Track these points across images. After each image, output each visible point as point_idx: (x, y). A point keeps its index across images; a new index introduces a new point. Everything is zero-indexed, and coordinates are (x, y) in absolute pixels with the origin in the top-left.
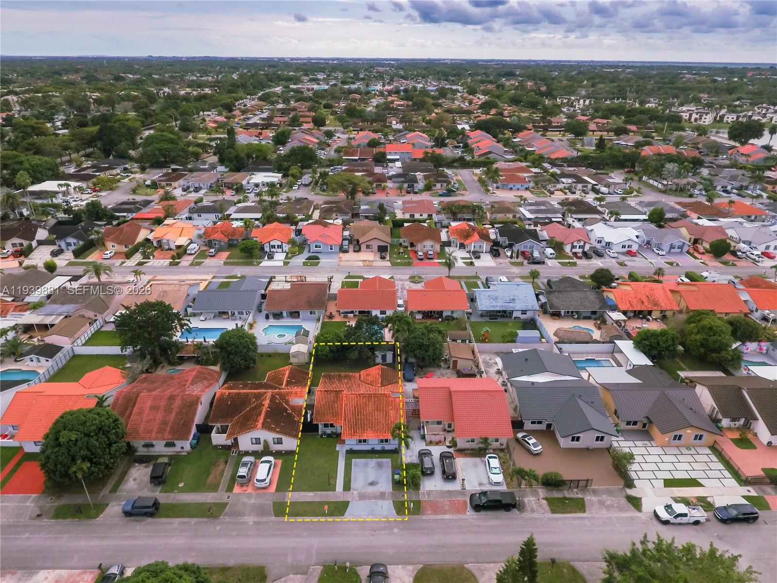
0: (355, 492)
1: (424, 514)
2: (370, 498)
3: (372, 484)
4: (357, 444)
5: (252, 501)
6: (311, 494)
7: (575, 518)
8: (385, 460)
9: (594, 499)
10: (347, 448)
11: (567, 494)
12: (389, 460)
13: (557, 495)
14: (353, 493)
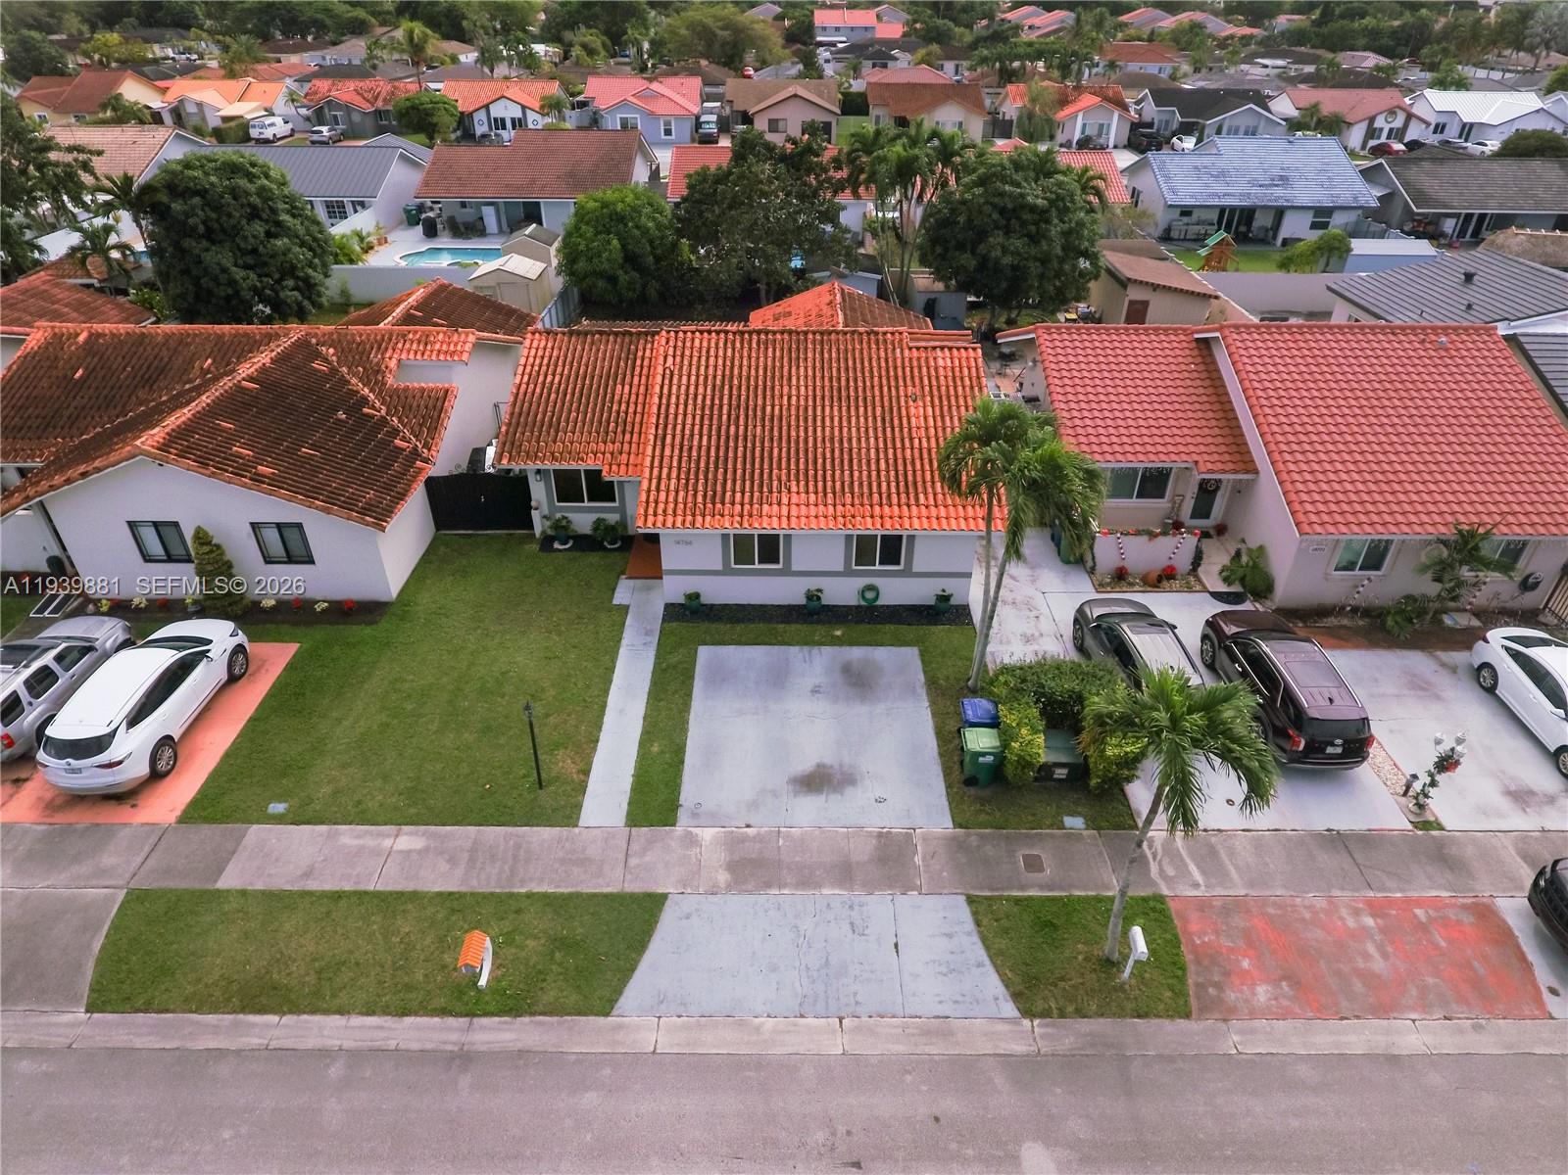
0: (707, 834)
1: (1227, 1014)
2: (807, 880)
3: (817, 781)
4: (727, 571)
6: (409, 840)
8: (883, 655)
10: (673, 589)
12: (911, 654)
14: (691, 840)
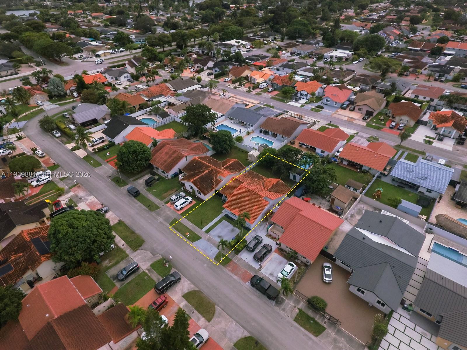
1: (226, 267)
2: (211, 243)
3: (220, 237)
5: (168, 213)
6: (191, 224)
7: (305, 335)
9: (333, 335)
11: (317, 318)
12: (240, 231)
13: (310, 313)
14: (207, 235)
